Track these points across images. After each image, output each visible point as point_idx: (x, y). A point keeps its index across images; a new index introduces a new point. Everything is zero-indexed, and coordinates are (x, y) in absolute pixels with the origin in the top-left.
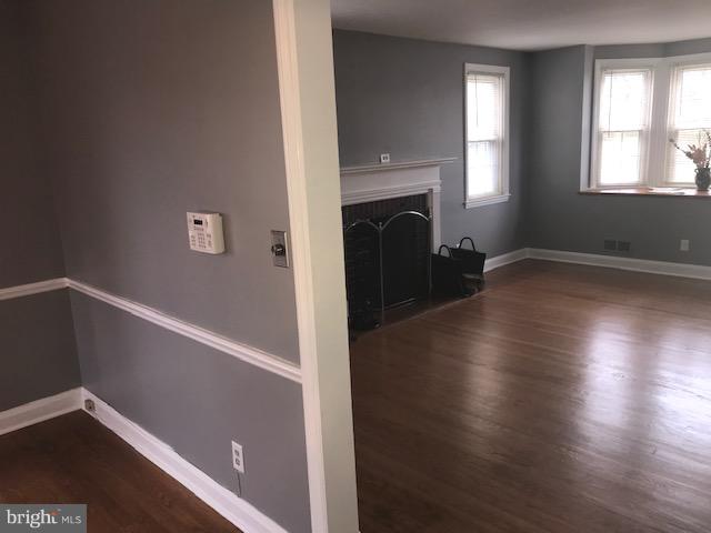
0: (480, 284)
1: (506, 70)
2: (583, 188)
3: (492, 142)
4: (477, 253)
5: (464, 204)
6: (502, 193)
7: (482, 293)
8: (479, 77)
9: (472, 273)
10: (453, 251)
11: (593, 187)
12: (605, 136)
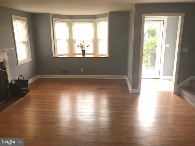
0: (28, 91)
1: (26, 19)
2: (54, 56)
3: (24, 42)
4: (25, 80)
5: (18, 64)
6: (29, 59)
7: (29, 94)
8: (17, 20)
9: (24, 87)
10: (16, 81)
11: (56, 55)
12: (58, 40)
